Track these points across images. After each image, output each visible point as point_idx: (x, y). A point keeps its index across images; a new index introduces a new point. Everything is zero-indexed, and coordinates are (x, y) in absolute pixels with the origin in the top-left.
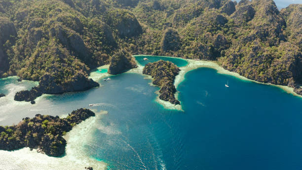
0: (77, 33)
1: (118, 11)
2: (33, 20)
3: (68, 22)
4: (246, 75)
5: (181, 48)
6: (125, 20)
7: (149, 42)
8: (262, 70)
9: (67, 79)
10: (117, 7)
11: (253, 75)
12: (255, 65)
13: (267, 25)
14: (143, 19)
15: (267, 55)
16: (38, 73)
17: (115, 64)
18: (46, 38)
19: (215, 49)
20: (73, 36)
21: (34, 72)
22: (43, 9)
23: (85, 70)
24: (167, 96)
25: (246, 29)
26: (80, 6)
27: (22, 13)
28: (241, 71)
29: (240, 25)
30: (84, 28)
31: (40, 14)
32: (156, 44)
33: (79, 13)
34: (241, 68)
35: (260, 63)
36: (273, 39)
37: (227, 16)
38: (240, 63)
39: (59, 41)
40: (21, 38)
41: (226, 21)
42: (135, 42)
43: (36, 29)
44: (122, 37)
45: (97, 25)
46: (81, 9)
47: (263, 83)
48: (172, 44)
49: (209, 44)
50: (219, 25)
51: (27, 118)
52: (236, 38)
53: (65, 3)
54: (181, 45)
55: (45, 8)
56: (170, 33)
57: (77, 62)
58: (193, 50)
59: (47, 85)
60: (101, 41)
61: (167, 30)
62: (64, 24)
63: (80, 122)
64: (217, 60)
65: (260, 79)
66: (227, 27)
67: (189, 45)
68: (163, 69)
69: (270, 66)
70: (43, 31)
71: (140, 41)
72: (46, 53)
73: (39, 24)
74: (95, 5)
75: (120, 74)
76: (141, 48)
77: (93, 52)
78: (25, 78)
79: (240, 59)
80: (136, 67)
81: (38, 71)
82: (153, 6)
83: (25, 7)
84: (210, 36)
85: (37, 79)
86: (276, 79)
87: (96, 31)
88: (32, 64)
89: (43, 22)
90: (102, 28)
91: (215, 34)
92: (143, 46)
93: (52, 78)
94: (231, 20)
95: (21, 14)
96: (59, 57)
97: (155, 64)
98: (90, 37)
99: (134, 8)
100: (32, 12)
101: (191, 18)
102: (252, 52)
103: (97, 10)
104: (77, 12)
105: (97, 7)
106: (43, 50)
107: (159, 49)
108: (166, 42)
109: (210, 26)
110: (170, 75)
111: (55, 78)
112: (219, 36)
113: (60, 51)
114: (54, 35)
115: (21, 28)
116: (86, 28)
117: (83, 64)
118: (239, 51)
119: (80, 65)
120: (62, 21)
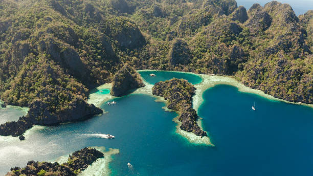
0: (71, 47)
1: (117, 20)
2: (18, 31)
3: (61, 33)
4: (273, 93)
5: (193, 61)
6: (125, 29)
7: (154, 55)
8: (291, 87)
9: (63, 106)
10: (113, 13)
11: (281, 93)
12: (283, 82)
13: (289, 34)
14: (144, 27)
15: (295, 70)
16: (26, 97)
17: (119, 83)
18: (34, 53)
19: (232, 62)
20: (67, 50)
21: (21, 96)
22: (30, 18)
23: (83, 91)
24: (191, 126)
25: (264, 39)
26: (72, 14)
27: (5, 22)
28: (266, 88)
29: (256, 34)
30: (80, 40)
31: (26, 24)
32: (163, 56)
33: (72, 22)
34: (265, 85)
35: (288, 79)
36: (298, 50)
37: (240, 24)
38: (263, 79)
39: (50, 57)
40: (4, 52)
41: (241, 30)
42: (139, 55)
43: (23, 42)
44: (123, 49)
45: (95, 35)
46: (73, 17)
47: (293, 103)
48: (182, 57)
49: (224, 56)
50: (233, 35)
51: (17, 168)
52: (254, 49)
53: (55, 10)
54: (192, 57)
55: (32, 16)
56: (179, 44)
57: (73, 82)
58: (206, 64)
59: (39, 114)
60: (99, 55)
61: (174, 41)
62: (55, 36)
63: (86, 167)
64: (234, 75)
65: (289, 99)
66: (242, 36)
67: (201, 58)
68: (179, 89)
69: (300, 83)
70: (31, 45)
71: (143, 53)
72: (35, 72)
73: (26, 36)
74: (89, 12)
75: (125, 96)
76: (146, 62)
77: (91, 68)
78: (11, 103)
79: (263, 74)
80: (144, 87)
81: (26, 94)
82: (154, 13)
83: (9, 15)
84: (225, 47)
85: (25, 104)
86: (307, 98)
87: (93, 43)
88: (18, 85)
89: (30, 34)
90: (101, 39)
91: (230, 44)
92: (148, 59)
93: (45, 106)
94: (246, 29)
95: (4, 24)
96: (51, 77)
97: (167, 83)
98: (87, 50)
99: (132, 14)
100: (17, 21)
101: (199, 26)
102: (277, 67)
103: (90, 17)
104: (70, 20)
105: (92, 15)
106: (31, 68)
107: (167, 62)
108: (174, 55)
109: (224, 36)
110: (187, 97)
111: (48, 105)
112: (235, 47)
113: (53, 70)
114: (44, 49)
115: (3, 40)
116: (82, 40)
117: (80, 85)
118: (261, 65)
119: (77, 87)
120: (52, 32)
